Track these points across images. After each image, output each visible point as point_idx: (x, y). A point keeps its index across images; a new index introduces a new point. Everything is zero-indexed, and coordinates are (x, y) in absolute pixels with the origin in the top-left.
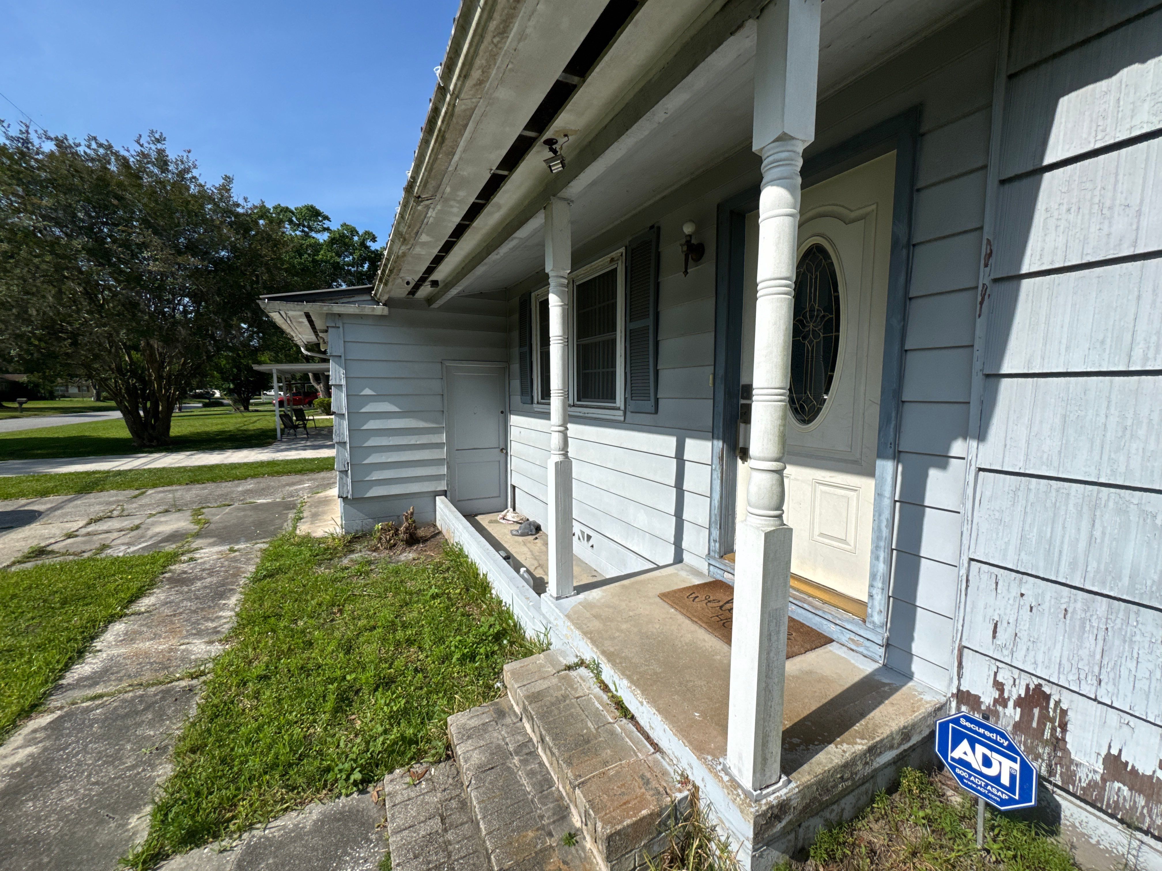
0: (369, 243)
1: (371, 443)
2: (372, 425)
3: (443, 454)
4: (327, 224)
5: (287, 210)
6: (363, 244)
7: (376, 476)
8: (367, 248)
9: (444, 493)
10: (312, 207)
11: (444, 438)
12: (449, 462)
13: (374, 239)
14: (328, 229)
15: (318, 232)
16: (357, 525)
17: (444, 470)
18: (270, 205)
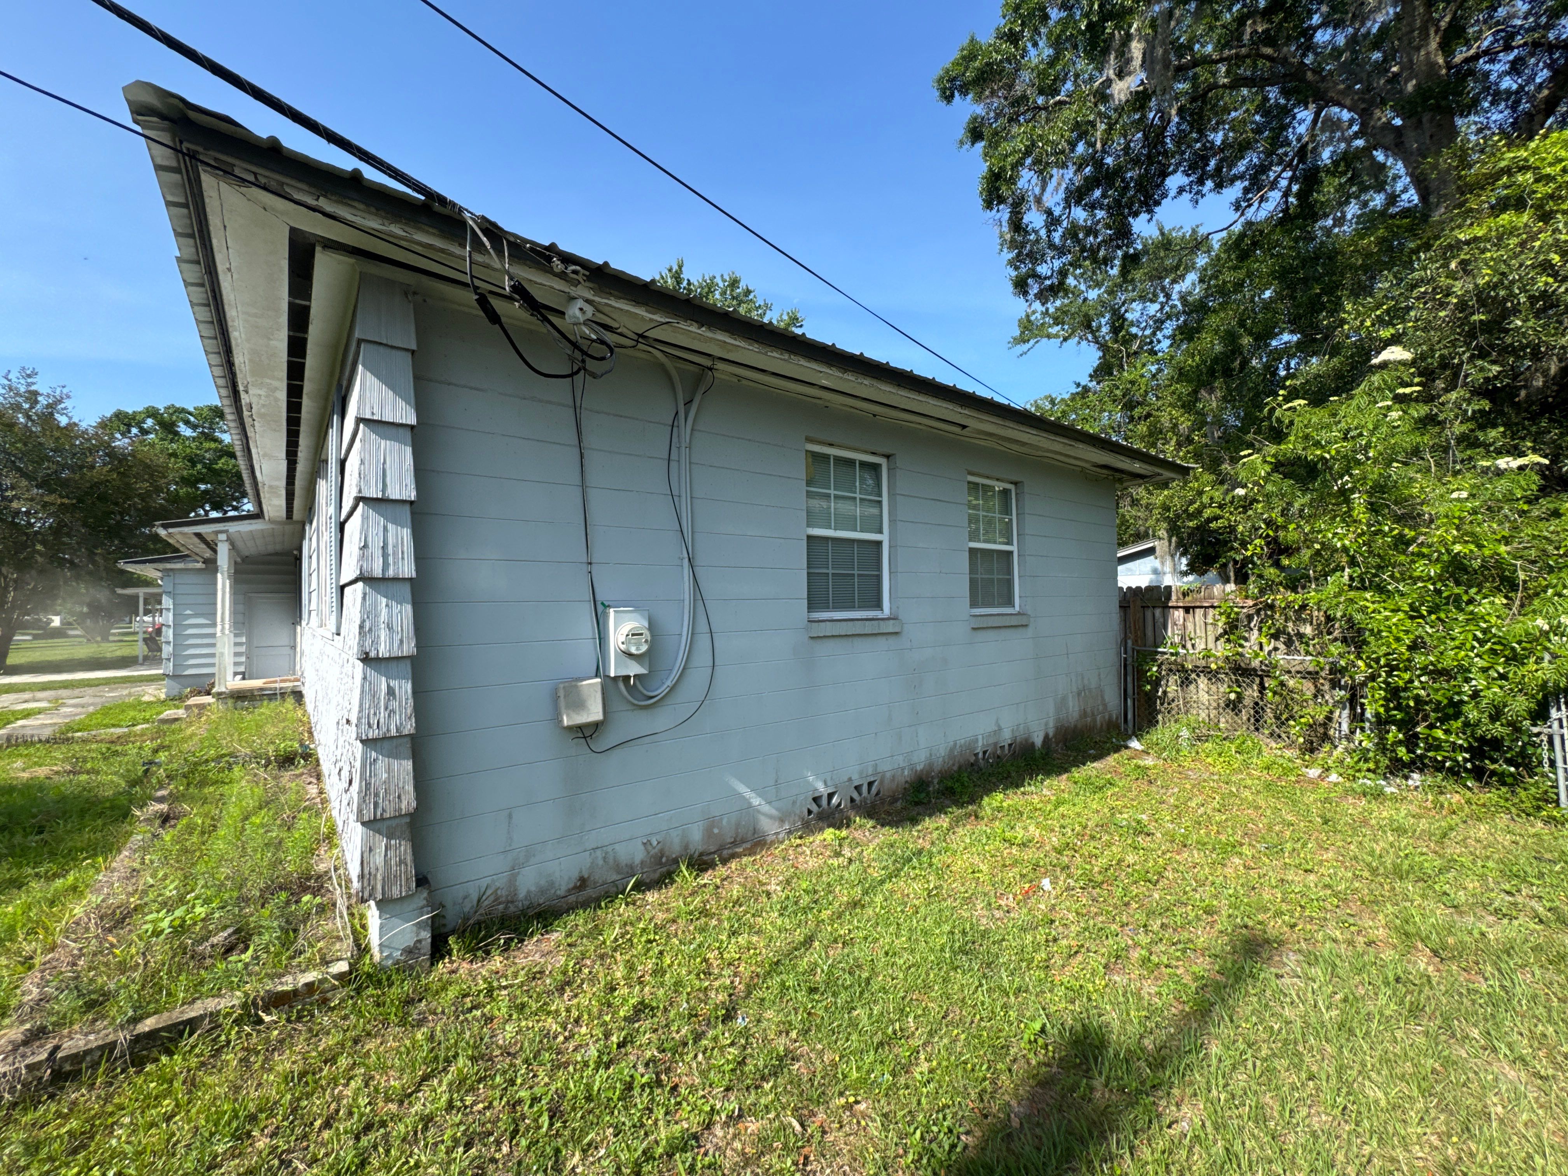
11: (244, 640)
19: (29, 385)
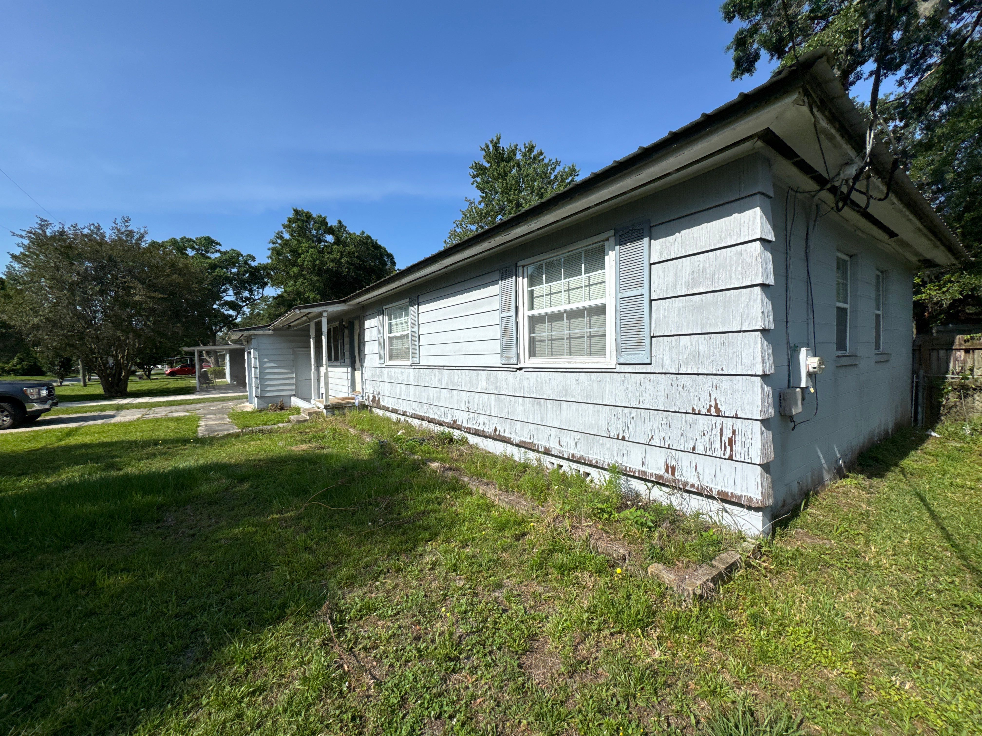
0: (250, 262)
1: (267, 377)
2: (267, 371)
3: (294, 381)
4: (218, 247)
5: (191, 240)
6: (246, 263)
7: (268, 389)
8: (249, 265)
9: (294, 395)
10: (208, 237)
11: (294, 376)
12: (296, 384)
13: (254, 260)
14: (219, 251)
15: (212, 253)
16: (262, 406)
17: (294, 387)
18: (178, 238)
19: (127, 227)
